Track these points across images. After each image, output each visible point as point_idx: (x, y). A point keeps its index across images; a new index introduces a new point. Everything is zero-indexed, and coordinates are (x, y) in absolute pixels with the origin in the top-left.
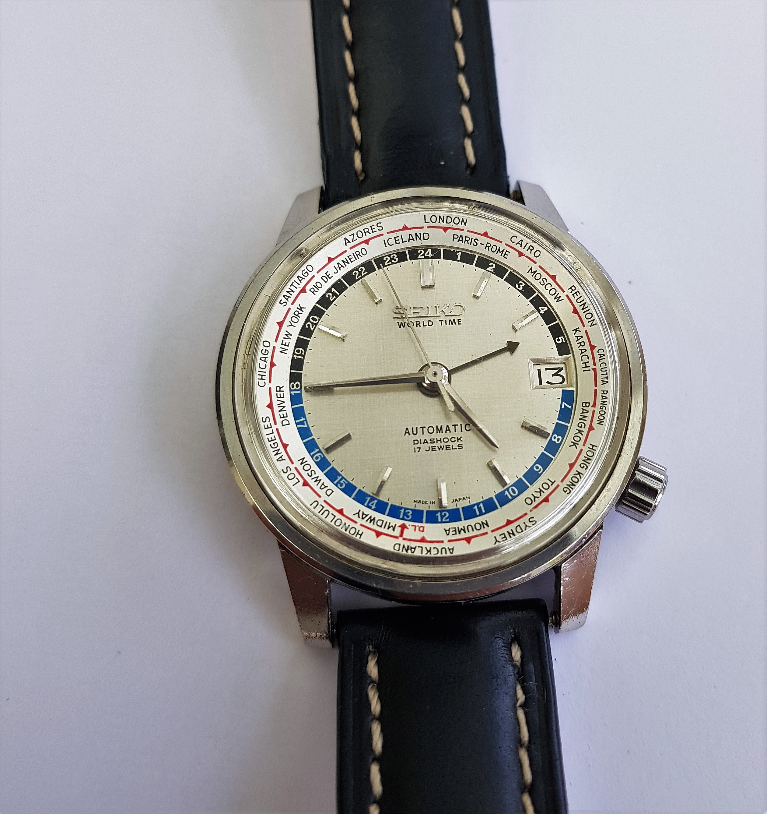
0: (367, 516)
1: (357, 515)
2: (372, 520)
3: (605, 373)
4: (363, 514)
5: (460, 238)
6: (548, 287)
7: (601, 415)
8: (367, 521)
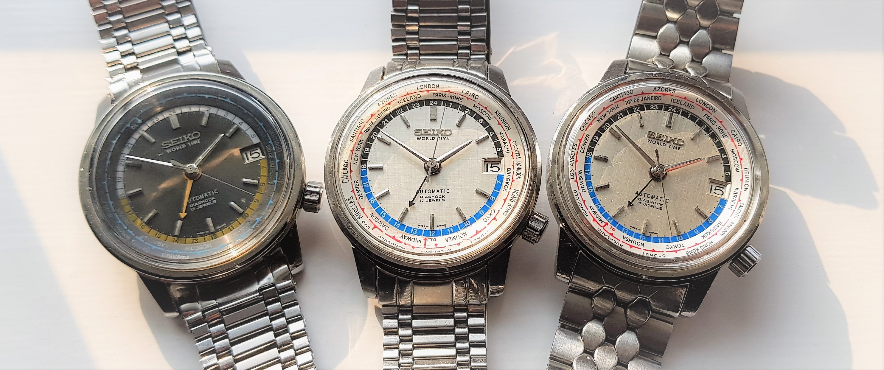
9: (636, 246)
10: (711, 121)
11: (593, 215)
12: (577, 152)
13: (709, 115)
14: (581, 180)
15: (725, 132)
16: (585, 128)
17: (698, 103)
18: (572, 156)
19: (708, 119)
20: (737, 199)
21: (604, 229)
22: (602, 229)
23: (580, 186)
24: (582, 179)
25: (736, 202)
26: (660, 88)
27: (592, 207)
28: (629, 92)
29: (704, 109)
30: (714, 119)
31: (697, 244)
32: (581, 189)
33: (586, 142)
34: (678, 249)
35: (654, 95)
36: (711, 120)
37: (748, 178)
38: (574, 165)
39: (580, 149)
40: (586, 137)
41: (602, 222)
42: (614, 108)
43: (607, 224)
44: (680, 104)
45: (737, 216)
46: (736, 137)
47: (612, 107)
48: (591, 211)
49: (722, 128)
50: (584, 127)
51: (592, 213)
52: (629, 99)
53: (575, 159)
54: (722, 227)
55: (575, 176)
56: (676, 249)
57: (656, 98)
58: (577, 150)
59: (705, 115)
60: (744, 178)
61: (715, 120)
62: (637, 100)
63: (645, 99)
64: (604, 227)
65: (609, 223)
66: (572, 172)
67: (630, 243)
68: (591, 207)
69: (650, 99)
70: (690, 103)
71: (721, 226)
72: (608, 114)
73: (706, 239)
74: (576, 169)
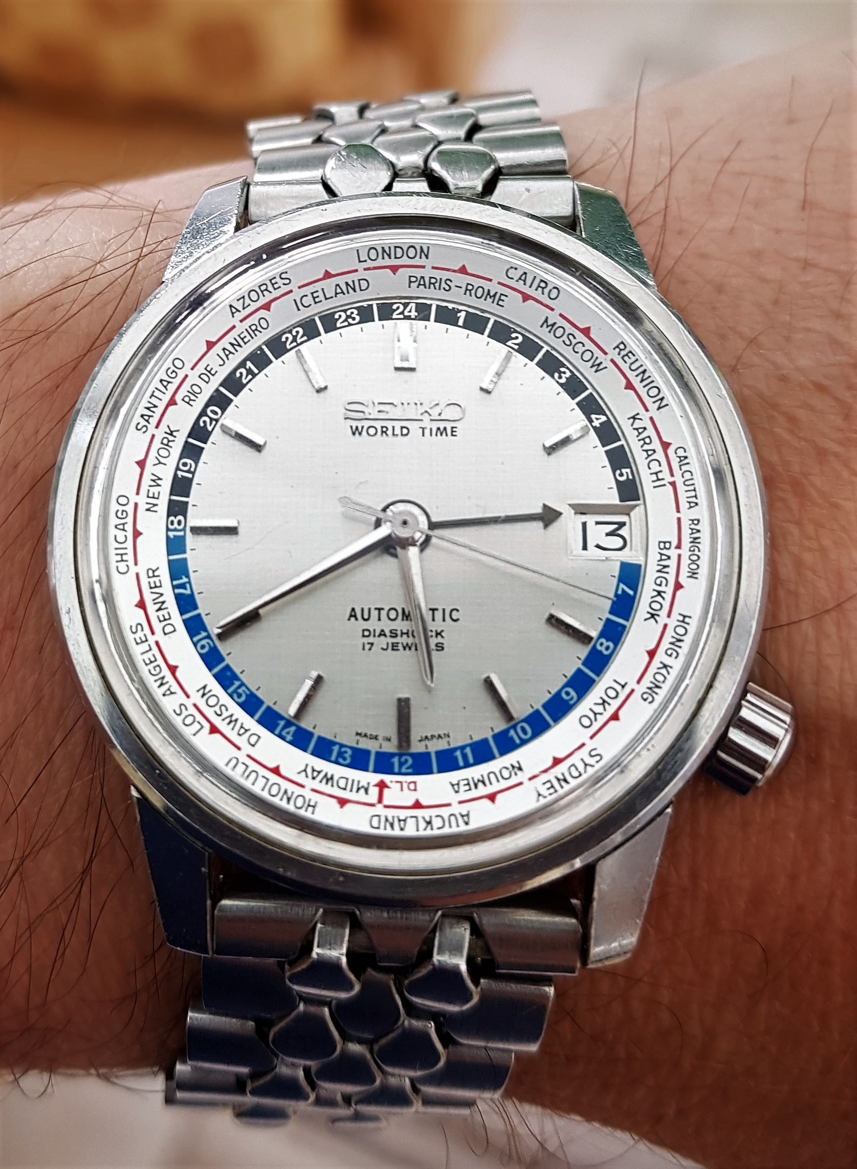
0: (319, 772)
1: (304, 773)
2: (329, 779)
3: (692, 488)
4: (314, 770)
5: (421, 282)
6: (579, 348)
7: (693, 562)
8: (321, 782)
9: (504, 784)
10: (437, 285)
11: (327, 789)
12: (157, 643)
13: (418, 273)
14: (225, 714)
15: (494, 288)
16: (130, 557)
17: (370, 264)
18: (151, 667)
19: (424, 285)
20: (656, 445)
21: (386, 807)
22: (379, 809)
23: (233, 736)
24: (223, 708)
25: (660, 455)
26: (243, 297)
27: (309, 771)
28: (173, 368)
29: (394, 269)
30: (438, 274)
31: (652, 654)
32: (241, 741)
33: (162, 595)
34: (615, 704)
35: (241, 328)
36: (433, 283)
37: (641, 369)
38: (175, 688)
39: (157, 626)
40: (152, 580)
41: (366, 791)
42: (165, 441)
43: (382, 785)
44: (326, 299)
45: (693, 494)
46: (528, 282)
47: (156, 444)
48: (316, 784)
49: (477, 282)
50: (125, 558)
51: (323, 787)
52: (186, 386)
53: (166, 672)
54: (678, 551)
55: (199, 717)
56: (610, 710)
57: (253, 331)
58: (152, 640)
59: (410, 282)
60: (631, 375)
61: (445, 275)
62: (209, 372)
63: (227, 353)
64: (380, 800)
65: (387, 778)
66: (185, 713)
67: (482, 790)
68: (305, 770)
69: (239, 345)
70: (349, 278)
71: (673, 553)
72: (159, 471)
73: (663, 618)
74: (188, 696)
